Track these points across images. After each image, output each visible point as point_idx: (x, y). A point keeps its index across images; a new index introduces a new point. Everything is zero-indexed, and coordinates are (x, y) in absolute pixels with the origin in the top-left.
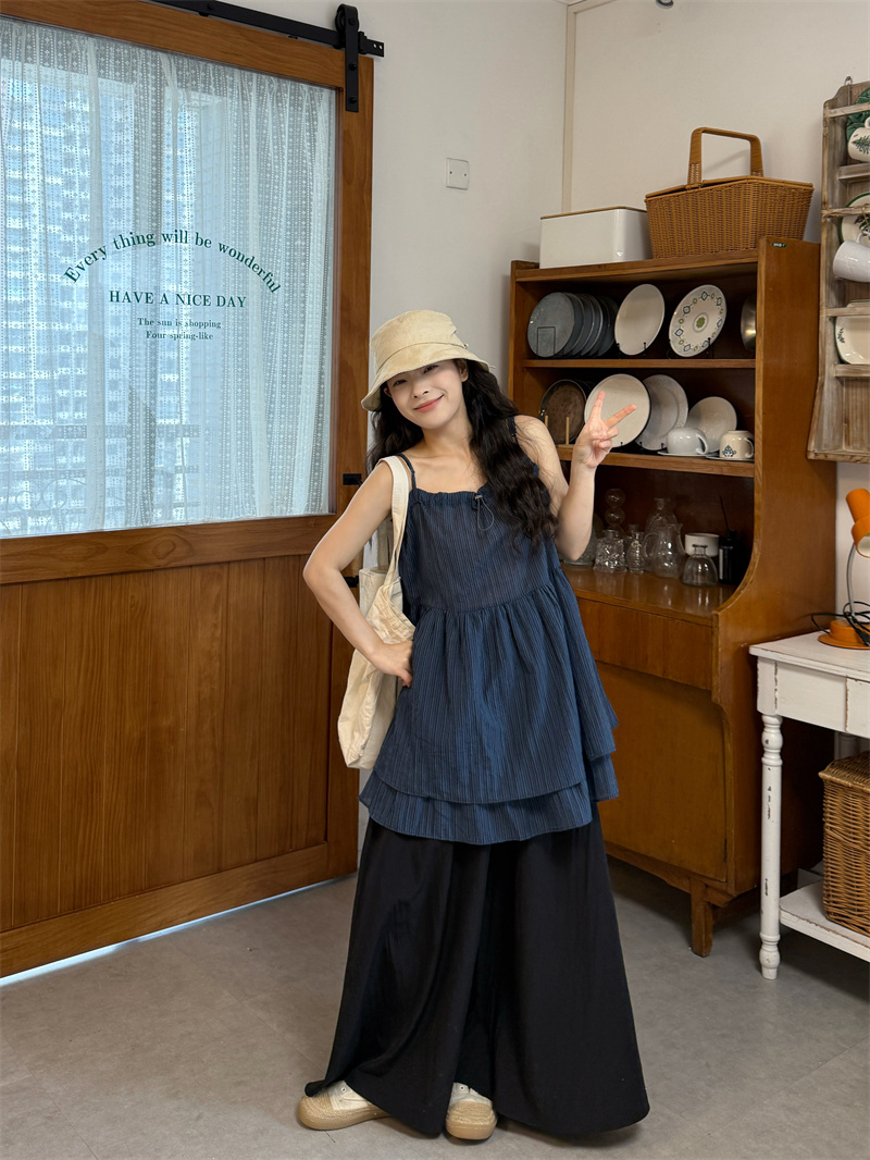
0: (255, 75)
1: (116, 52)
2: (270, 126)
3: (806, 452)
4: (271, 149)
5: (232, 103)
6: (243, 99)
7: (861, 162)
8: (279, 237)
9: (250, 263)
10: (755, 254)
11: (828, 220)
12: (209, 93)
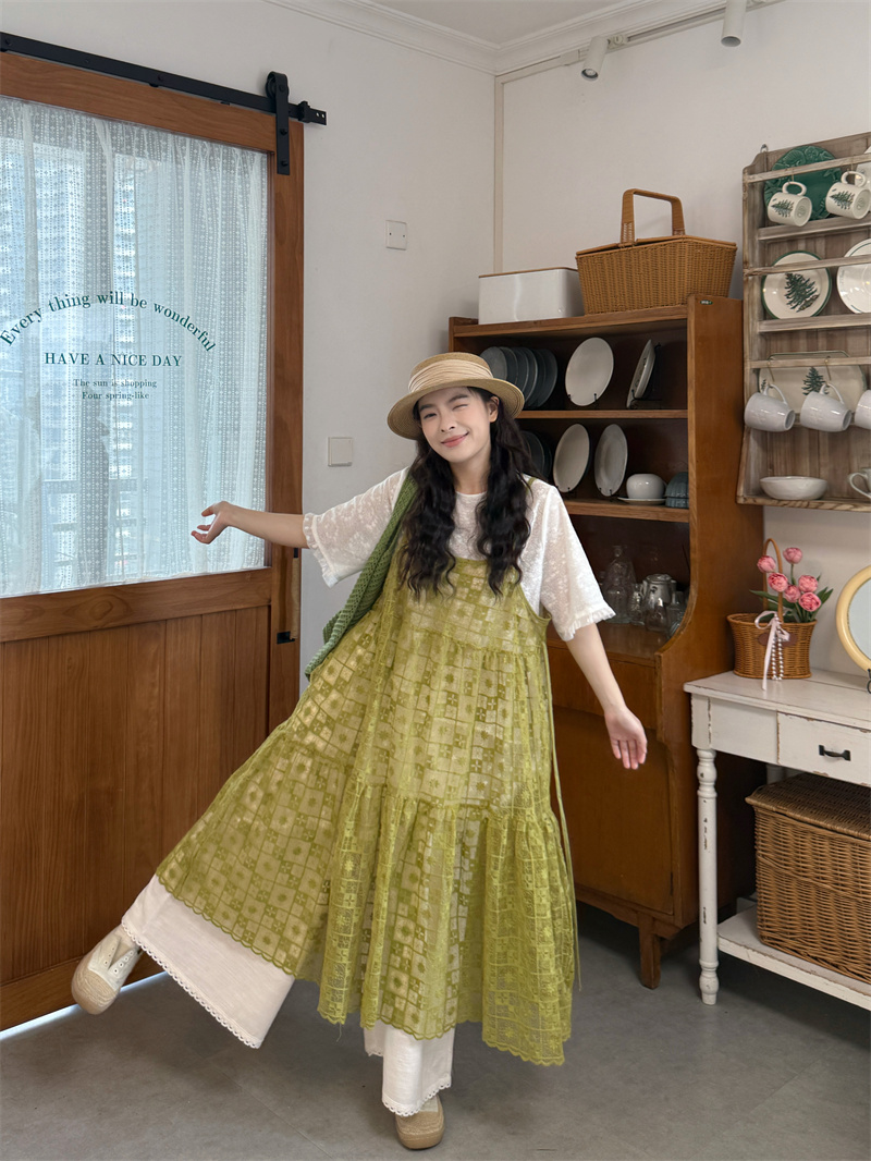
0: (188, 140)
1: (51, 118)
2: (204, 188)
3: (736, 497)
4: (205, 211)
5: (165, 166)
6: (177, 163)
7: (778, 224)
8: (214, 296)
9: (186, 323)
10: (684, 311)
11: (750, 278)
12: (143, 157)
